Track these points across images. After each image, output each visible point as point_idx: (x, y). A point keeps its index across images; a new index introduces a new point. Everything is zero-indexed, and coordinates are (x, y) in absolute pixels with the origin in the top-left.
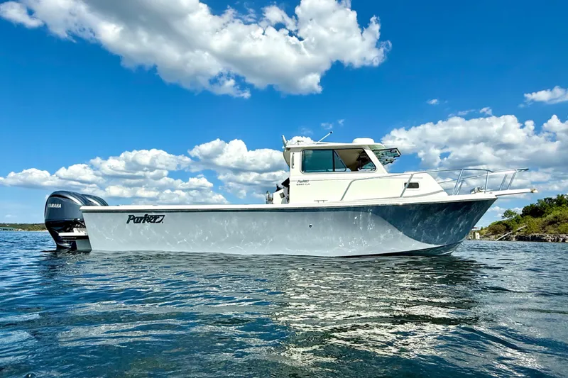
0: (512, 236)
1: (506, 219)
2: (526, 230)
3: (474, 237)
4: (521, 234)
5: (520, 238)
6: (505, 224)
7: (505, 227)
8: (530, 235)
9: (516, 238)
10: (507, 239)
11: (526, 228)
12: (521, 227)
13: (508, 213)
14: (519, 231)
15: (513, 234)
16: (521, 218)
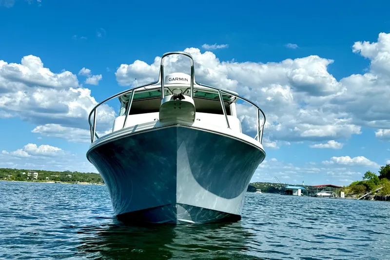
0: (371, 196)
1: (366, 179)
2: (382, 191)
3: (340, 196)
4: (379, 194)
5: (378, 198)
6: (365, 185)
7: (366, 188)
8: (386, 196)
9: (374, 198)
10: (367, 198)
11: (383, 189)
12: (379, 188)
13: (368, 174)
14: (377, 192)
15: (372, 194)
16: (379, 179)
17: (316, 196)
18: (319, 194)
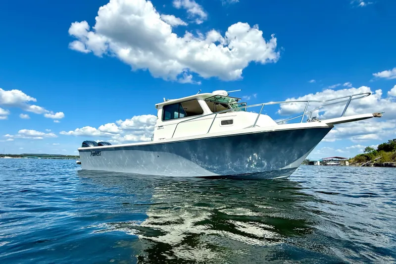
0: (371, 163)
1: (367, 152)
2: (381, 160)
3: (345, 164)
4: (378, 162)
5: (376, 165)
6: (365, 156)
7: (366, 158)
8: (384, 163)
9: (374, 165)
10: (368, 165)
11: (381, 158)
12: (378, 158)
13: (368, 149)
14: (376, 160)
16: (377, 152)
17: (326, 165)
18: (328, 164)
